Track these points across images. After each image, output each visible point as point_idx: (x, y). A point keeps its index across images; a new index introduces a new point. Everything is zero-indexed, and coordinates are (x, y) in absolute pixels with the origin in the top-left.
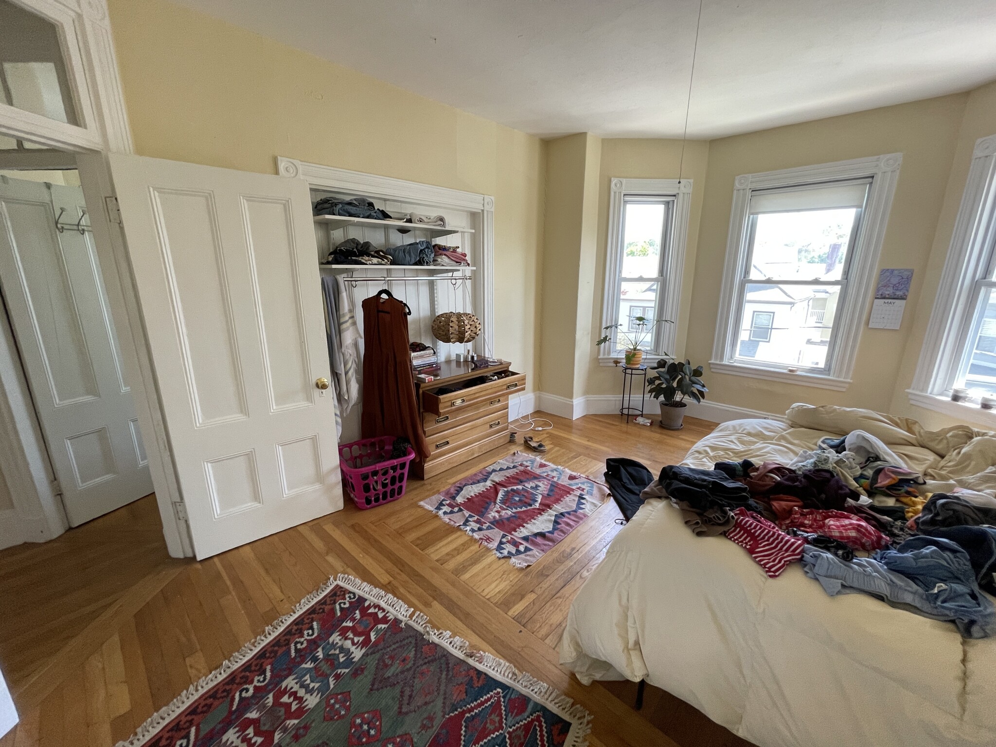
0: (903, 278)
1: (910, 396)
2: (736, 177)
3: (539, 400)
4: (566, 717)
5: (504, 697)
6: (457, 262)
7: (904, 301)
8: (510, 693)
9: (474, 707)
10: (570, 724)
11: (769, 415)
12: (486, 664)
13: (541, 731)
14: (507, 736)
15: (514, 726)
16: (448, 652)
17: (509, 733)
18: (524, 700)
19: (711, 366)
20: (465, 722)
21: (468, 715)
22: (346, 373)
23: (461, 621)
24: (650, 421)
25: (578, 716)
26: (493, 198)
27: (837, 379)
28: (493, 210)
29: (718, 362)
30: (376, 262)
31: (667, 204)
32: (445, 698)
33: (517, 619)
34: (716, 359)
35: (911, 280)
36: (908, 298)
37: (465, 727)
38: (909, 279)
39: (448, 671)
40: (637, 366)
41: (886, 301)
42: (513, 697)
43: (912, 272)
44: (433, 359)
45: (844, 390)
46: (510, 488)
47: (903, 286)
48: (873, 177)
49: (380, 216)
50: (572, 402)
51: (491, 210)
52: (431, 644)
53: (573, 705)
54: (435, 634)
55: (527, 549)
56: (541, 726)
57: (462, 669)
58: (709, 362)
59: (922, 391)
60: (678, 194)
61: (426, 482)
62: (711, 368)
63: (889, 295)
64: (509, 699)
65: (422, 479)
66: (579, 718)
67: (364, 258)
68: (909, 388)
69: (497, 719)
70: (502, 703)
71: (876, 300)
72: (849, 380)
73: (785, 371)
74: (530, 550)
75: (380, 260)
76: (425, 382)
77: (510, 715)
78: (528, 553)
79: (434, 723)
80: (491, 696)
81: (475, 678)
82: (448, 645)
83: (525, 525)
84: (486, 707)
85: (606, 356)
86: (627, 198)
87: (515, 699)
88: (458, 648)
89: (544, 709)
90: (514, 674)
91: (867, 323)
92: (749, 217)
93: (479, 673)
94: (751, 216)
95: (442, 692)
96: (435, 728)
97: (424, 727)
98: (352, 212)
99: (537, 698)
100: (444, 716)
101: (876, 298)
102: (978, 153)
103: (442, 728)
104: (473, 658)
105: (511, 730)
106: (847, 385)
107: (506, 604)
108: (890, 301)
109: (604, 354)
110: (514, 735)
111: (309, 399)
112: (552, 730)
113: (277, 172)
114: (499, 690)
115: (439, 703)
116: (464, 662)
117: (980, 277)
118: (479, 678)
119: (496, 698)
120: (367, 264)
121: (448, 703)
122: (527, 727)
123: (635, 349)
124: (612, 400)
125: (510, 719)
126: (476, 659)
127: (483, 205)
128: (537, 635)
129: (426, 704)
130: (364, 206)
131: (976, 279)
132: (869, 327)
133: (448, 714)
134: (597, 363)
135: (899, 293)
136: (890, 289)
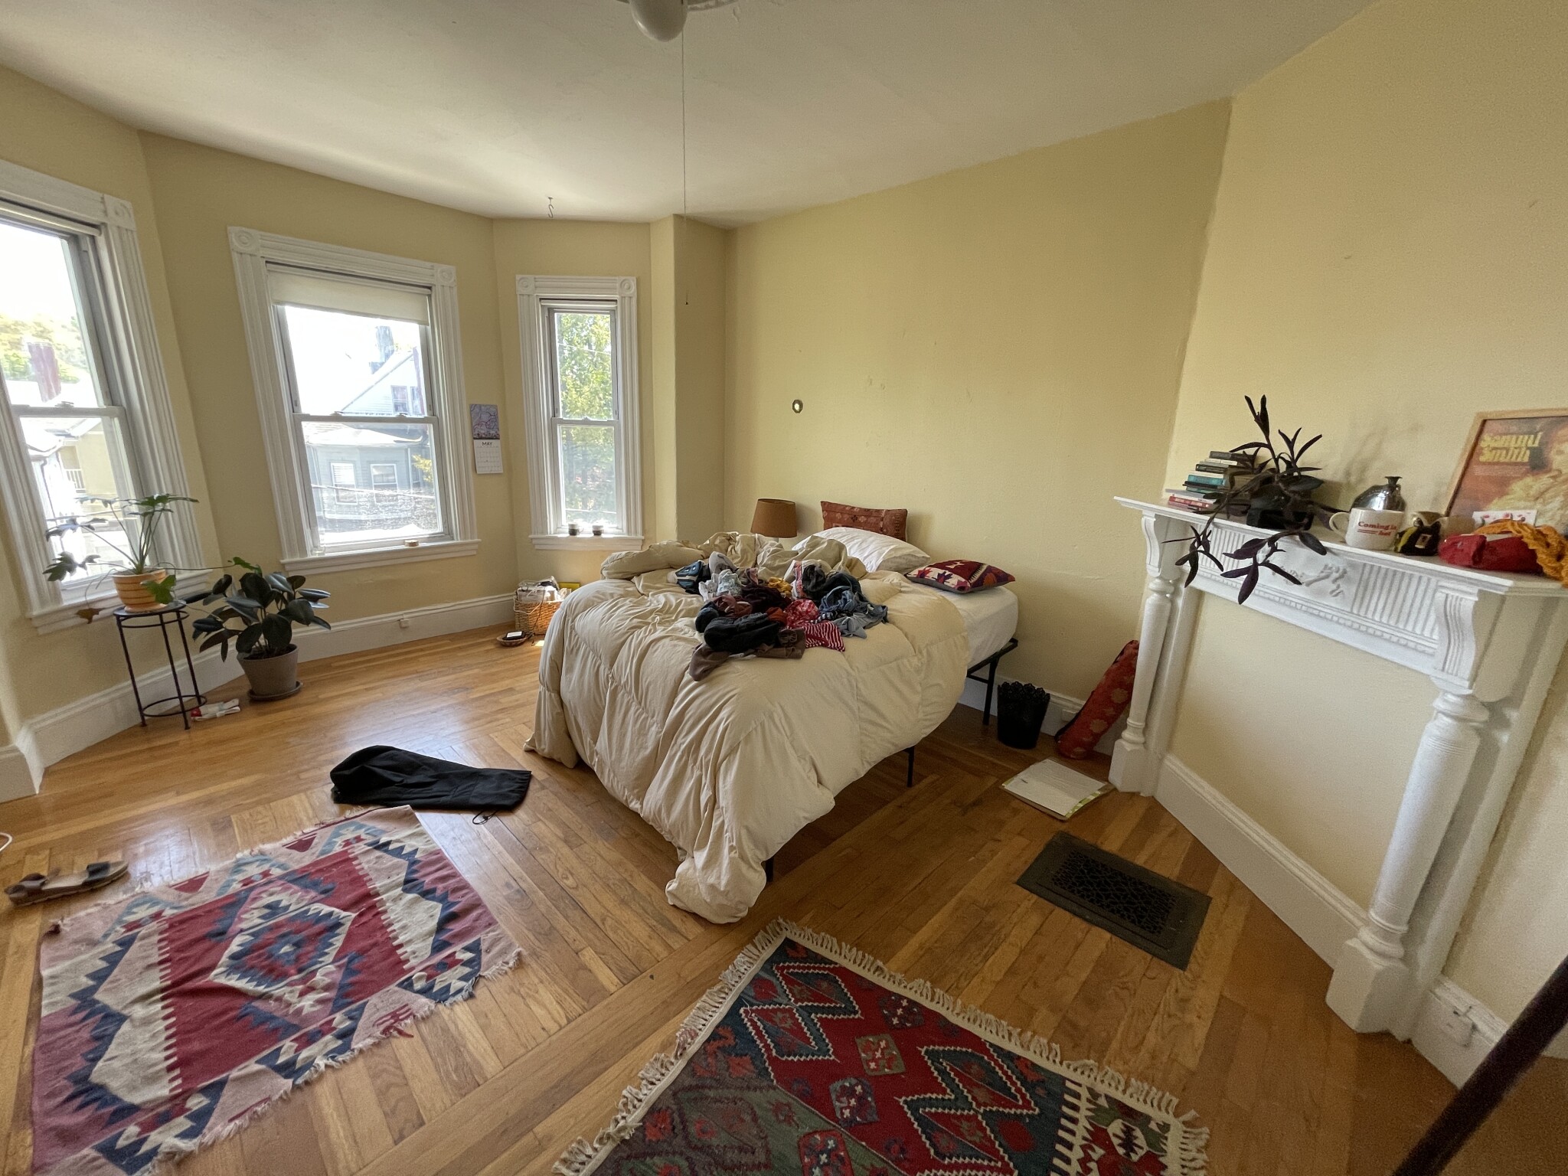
0: (490, 415)
1: (534, 542)
2: (230, 229)
4: (779, 942)
5: (752, 1005)
7: (499, 441)
8: (748, 998)
9: (765, 1044)
10: (787, 939)
12: (701, 1026)
13: (794, 967)
14: (800, 1004)
15: (788, 995)
16: (669, 1087)
17: (796, 1001)
18: (756, 981)
19: (288, 567)
20: (783, 1056)
21: (774, 1053)
23: (606, 1069)
24: (236, 702)
25: (778, 930)
29: (298, 559)
32: (748, 1088)
33: (626, 979)
34: (292, 553)
36: (501, 437)
37: (789, 1056)
38: (496, 416)
39: (703, 1087)
41: (484, 441)
42: (753, 994)
43: (496, 407)
47: (493, 424)
48: (429, 288)
50: (16, 750)
52: (644, 1123)
53: (766, 932)
54: (624, 1118)
55: (475, 948)
56: (789, 967)
57: (704, 1064)
59: (542, 533)
63: (484, 434)
64: (756, 999)
66: (781, 930)
68: (531, 534)
69: (780, 1015)
70: (760, 1008)
71: (478, 442)
72: (476, 540)
73: (404, 547)
74: (478, 943)
77: (775, 1000)
78: (484, 947)
79: (785, 1102)
80: (750, 1020)
81: (720, 1043)
82: (655, 1088)
83: (395, 943)
84: (764, 1028)
85: (51, 608)
87: (756, 992)
88: (663, 1071)
89: (770, 961)
90: (720, 991)
91: (475, 470)
93: (714, 1036)
94: (276, 306)
95: (738, 1093)
96: (790, 1100)
97: (789, 1119)
99: (755, 969)
100: (774, 1088)
101: (474, 439)
103: (790, 1089)
104: (687, 1046)
105: (793, 999)
106: (475, 547)
107: (592, 994)
108: (487, 441)
109: (43, 603)
110: (798, 997)
112: (792, 957)
114: (742, 1011)
115: (754, 1097)
116: (690, 1061)
117: (553, 415)
118: (721, 1037)
119: (753, 1015)
121: (755, 1083)
122: (789, 982)
123: (140, 569)
125: (780, 1000)
126: (689, 1040)
128: (662, 956)
129: (755, 1119)
131: (550, 416)
132: (477, 472)
133: (772, 1081)
134: (29, 632)
135: (492, 432)
136: (484, 427)
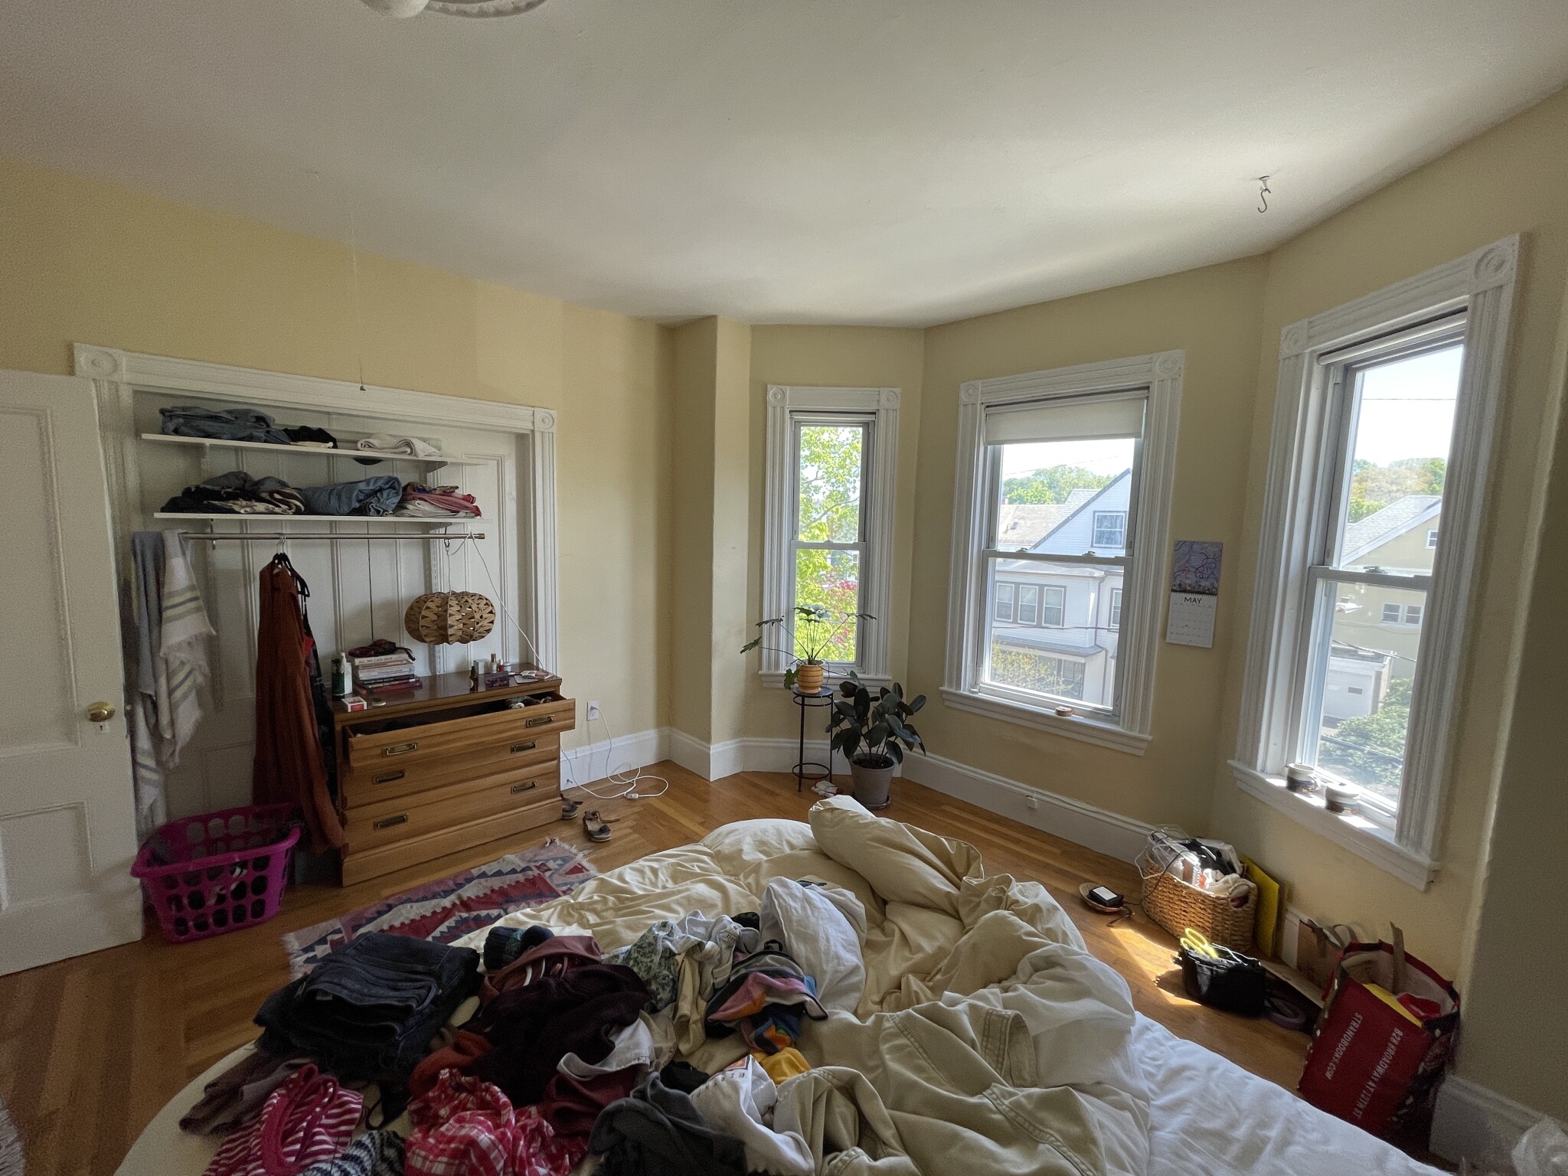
0: (1208, 558)
1: (1236, 774)
2: (962, 385)
3: (666, 742)
6: (453, 512)
7: (1214, 598)
11: (1033, 792)
19: (944, 696)
22: (170, 693)
24: (835, 790)
26: (554, 413)
27: (1128, 733)
28: (555, 432)
29: (953, 690)
30: (263, 510)
31: (866, 425)
34: (950, 684)
35: (1220, 560)
36: (1219, 592)
38: (1217, 558)
40: (816, 691)
41: (1189, 596)
43: (1220, 546)
44: (405, 671)
45: (1141, 753)
46: (475, 913)
47: (1210, 571)
48: (1148, 388)
49: (284, 436)
50: (709, 748)
51: (550, 430)
58: (941, 688)
59: (1248, 764)
60: (878, 410)
61: (343, 891)
62: (944, 700)
63: (1190, 585)
65: (338, 883)
67: (239, 502)
68: (1230, 758)
71: (1173, 594)
72: (1147, 737)
73: (1052, 712)
75: (271, 506)
76: (346, 711)
85: (772, 672)
86: (798, 417)
91: (1164, 634)
92: (986, 449)
94: (989, 447)
98: (211, 430)
101: (1173, 590)
102: (1286, 349)
106: (1144, 745)
108: (1193, 596)
109: (769, 668)
111: (70, 735)
113: (71, 371)
117: (1315, 562)
120: (239, 513)
123: (811, 661)
124: (783, 748)
127: (533, 423)
130: (248, 421)
131: (1309, 564)
132: (1168, 640)
134: (758, 682)
135: (1203, 583)
136: (1192, 576)
